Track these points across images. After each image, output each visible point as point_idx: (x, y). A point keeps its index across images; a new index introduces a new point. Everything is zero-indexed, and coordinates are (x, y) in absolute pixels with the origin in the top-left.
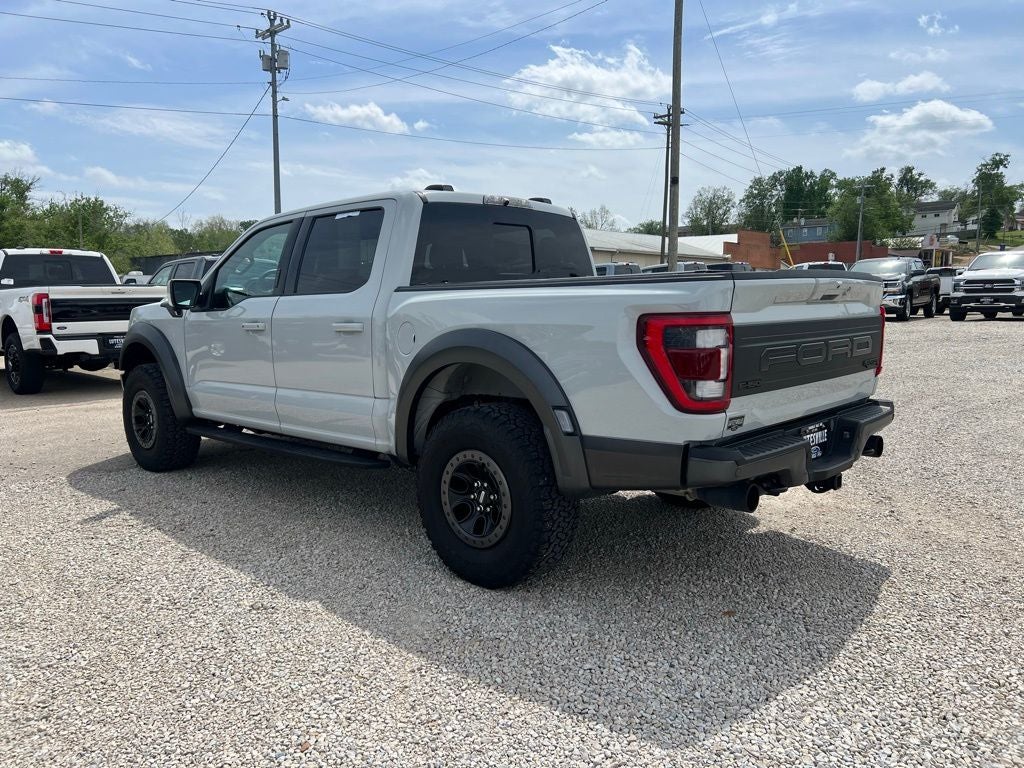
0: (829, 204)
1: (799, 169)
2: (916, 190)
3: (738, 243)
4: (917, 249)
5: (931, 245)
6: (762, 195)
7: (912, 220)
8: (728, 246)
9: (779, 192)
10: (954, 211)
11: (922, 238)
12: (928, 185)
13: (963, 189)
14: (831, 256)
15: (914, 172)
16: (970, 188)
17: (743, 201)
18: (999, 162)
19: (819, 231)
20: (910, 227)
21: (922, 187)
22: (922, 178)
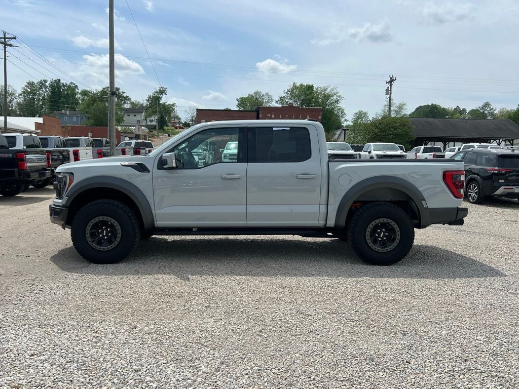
0: (77, 103)
1: (59, 81)
2: (121, 100)
3: (44, 124)
4: (133, 133)
5: (138, 131)
6: (33, 92)
7: (123, 117)
8: (38, 125)
9: (45, 93)
10: (143, 114)
11: (135, 128)
12: (127, 98)
13: (142, 102)
14: (90, 134)
15: (120, 91)
16: (145, 103)
17: (21, 95)
18: (162, 92)
19: (75, 119)
20: (123, 121)
21: (125, 99)
22: (125, 95)
